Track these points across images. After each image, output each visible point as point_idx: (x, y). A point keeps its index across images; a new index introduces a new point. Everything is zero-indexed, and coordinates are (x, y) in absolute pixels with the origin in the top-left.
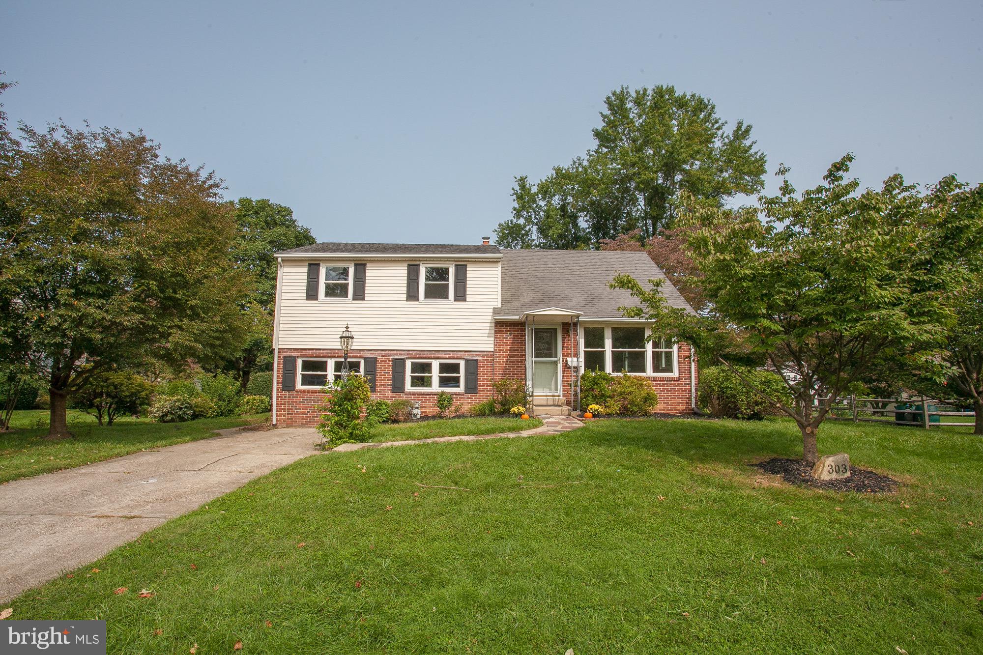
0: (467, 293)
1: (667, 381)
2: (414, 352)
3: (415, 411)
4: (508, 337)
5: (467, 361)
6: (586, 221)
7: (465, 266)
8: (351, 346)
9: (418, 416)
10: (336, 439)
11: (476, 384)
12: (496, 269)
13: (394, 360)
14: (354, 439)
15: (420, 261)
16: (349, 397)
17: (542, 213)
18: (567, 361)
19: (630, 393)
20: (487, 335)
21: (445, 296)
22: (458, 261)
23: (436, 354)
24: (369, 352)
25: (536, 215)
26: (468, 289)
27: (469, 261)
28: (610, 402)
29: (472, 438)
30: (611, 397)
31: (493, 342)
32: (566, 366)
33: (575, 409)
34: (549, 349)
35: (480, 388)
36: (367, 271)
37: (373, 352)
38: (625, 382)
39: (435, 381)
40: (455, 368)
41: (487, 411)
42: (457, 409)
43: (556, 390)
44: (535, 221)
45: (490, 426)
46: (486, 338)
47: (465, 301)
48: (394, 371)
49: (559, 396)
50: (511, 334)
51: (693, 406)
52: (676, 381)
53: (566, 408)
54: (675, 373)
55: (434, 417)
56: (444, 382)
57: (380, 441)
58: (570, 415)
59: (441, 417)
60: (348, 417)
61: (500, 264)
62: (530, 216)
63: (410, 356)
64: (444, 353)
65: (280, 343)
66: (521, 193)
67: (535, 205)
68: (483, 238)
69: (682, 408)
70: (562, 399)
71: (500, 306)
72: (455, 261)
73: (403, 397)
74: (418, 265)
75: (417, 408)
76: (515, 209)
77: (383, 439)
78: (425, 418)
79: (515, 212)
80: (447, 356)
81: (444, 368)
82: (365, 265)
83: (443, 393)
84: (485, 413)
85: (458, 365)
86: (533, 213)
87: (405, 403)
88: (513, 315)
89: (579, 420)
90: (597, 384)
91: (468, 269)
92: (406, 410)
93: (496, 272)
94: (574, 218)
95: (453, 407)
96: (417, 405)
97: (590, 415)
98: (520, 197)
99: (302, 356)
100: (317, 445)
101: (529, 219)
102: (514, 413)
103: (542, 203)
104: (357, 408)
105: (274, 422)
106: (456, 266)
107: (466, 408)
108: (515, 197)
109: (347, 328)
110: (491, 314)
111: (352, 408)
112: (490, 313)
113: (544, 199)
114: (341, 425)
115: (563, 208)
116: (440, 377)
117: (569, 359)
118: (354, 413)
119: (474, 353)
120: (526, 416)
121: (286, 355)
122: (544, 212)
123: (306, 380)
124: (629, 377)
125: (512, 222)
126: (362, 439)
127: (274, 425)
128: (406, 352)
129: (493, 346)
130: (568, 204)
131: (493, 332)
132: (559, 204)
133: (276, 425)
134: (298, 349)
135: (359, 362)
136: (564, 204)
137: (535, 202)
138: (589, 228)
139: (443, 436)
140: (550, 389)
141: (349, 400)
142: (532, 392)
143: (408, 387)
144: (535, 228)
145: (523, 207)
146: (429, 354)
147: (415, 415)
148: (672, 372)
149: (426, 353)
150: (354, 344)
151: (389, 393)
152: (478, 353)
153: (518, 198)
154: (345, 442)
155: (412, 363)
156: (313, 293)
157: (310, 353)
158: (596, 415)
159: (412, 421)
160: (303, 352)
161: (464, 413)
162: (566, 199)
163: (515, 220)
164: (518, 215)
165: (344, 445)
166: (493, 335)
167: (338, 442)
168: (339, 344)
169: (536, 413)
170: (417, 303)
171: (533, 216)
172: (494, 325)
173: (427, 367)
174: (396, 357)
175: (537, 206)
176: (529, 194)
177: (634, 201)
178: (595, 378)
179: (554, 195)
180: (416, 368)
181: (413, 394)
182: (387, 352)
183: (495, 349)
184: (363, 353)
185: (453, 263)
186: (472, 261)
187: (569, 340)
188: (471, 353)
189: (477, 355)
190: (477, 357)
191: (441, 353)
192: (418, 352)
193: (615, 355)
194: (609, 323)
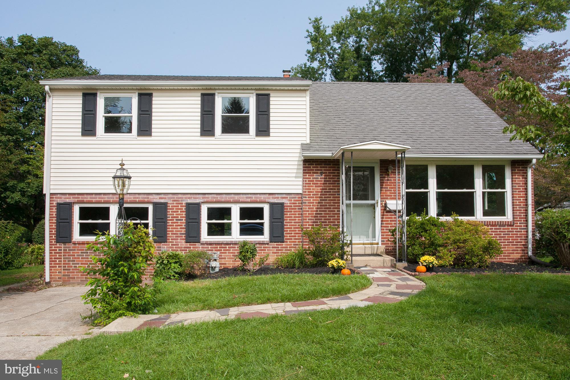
0: (271, 126)
1: (500, 226)
2: (210, 196)
3: (213, 264)
4: (319, 178)
5: (272, 205)
6: (381, 64)
7: (268, 95)
8: (128, 189)
9: (217, 270)
10: (110, 311)
11: (283, 231)
12: (304, 99)
13: (187, 205)
14: (134, 311)
15: (215, 89)
16: (127, 254)
17: (336, 56)
18: (386, 204)
19: (465, 241)
20: (294, 175)
21: (245, 130)
22: (259, 90)
23: (236, 197)
24: (158, 197)
25: (330, 58)
26: (271, 122)
27: (272, 90)
28: (443, 251)
29: (289, 307)
30: (444, 246)
31: (301, 183)
32: (385, 209)
33: (400, 260)
34: (365, 190)
35: (287, 236)
36: (154, 102)
37: (162, 196)
38: (458, 229)
39: (236, 228)
40: (258, 213)
41: (297, 264)
42: (262, 261)
43: (374, 236)
44: (329, 64)
45: (309, 288)
46: (294, 179)
47: (268, 135)
48: (188, 217)
49: (378, 244)
50: (321, 174)
51: (530, 253)
52: (511, 225)
53: (388, 258)
54: (509, 217)
55: (235, 271)
56: (245, 230)
57: (169, 312)
58: (394, 266)
59: (244, 271)
60: (126, 281)
61: (308, 93)
62: (324, 59)
63: (206, 200)
64: (245, 196)
65: (52, 187)
66: (315, 35)
67: (329, 48)
68: (284, 71)
69: (517, 256)
70: (382, 248)
71: (308, 141)
72: (256, 90)
73: (199, 247)
74: (213, 95)
75: (215, 260)
76: (309, 52)
77: (171, 307)
78: (225, 272)
79: (309, 55)
80: (249, 200)
81: (245, 213)
82: (151, 95)
83: (245, 243)
84: (294, 265)
85: (262, 209)
86: (327, 56)
87: (200, 255)
88: (325, 151)
89: (411, 275)
90: (426, 231)
91: (271, 99)
92: (203, 262)
93: (304, 103)
94: (368, 61)
95: (257, 258)
96: (215, 256)
97: (424, 269)
98: (314, 40)
99: (78, 202)
100: (85, 318)
101: (322, 62)
102: (333, 267)
103: (337, 46)
104: (136, 270)
105: (47, 280)
106: (258, 95)
107: (271, 260)
108: (309, 39)
109: (122, 165)
110: (299, 151)
111: (130, 269)
112: (297, 149)
113: (338, 41)
114: (116, 292)
115: (358, 50)
116: (241, 224)
117: (388, 202)
118: (133, 276)
119: (280, 196)
120: (346, 271)
121: (59, 201)
122: (339, 55)
123: (85, 230)
124: (462, 222)
125: (305, 65)
126: (145, 310)
127: (47, 283)
128: (201, 196)
129: (301, 187)
130: (363, 46)
131: (302, 171)
132: (353, 46)
133: (49, 282)
134: (74, 194)
135: (147, 208)
136: (359, 46)
137: (329, 44)
138: (382, 71)
139: (249, 304)
140: (368, 237)
141: (126, 259)
142: (351, 241)
143: (204, 236)
144: (329, 71)
145: (318, 50)
146: (228, 198)
147: (213, 268)
148: (504, 215)
149: (224, 196)
150: (131, 187)
151: (182, 243)
152: (284, 196)
153: (312, 40)
154: (120, 315)
155: (209, 209)
156: (89, 128)
157: (88, 198)
158: (429, 269)
159: (210, 276)
160: (81, 198)
161: (269, 264)
162: (361, 41)
163: (308, 64)
164: (312, 59)
165: (119, 320)
166: (301, 175)
167: (112, 315)
168: (113, 187)
169: (355, 265)
170: (213, 138)
171: (327, 59)
172: (302, 163)
173: (226, 213)
174: (189, 201)
175: (331, 49)
176: (324, 36)
177: (430, 42)
178: (422, 224)
179: (349, 37)
180: (213, 213)
181: (211, 244)
182: (180, 196)
183: (303, 192)
184: (148, 198)
185: (253, 91)
186: (276, 90)
187: (388, 180)
188: (276, 196)
189: (283, 198)
190: (284, 201)
191: (241, 196)
192: (215, 196)
193: (440, 197)
194: (433, 161)
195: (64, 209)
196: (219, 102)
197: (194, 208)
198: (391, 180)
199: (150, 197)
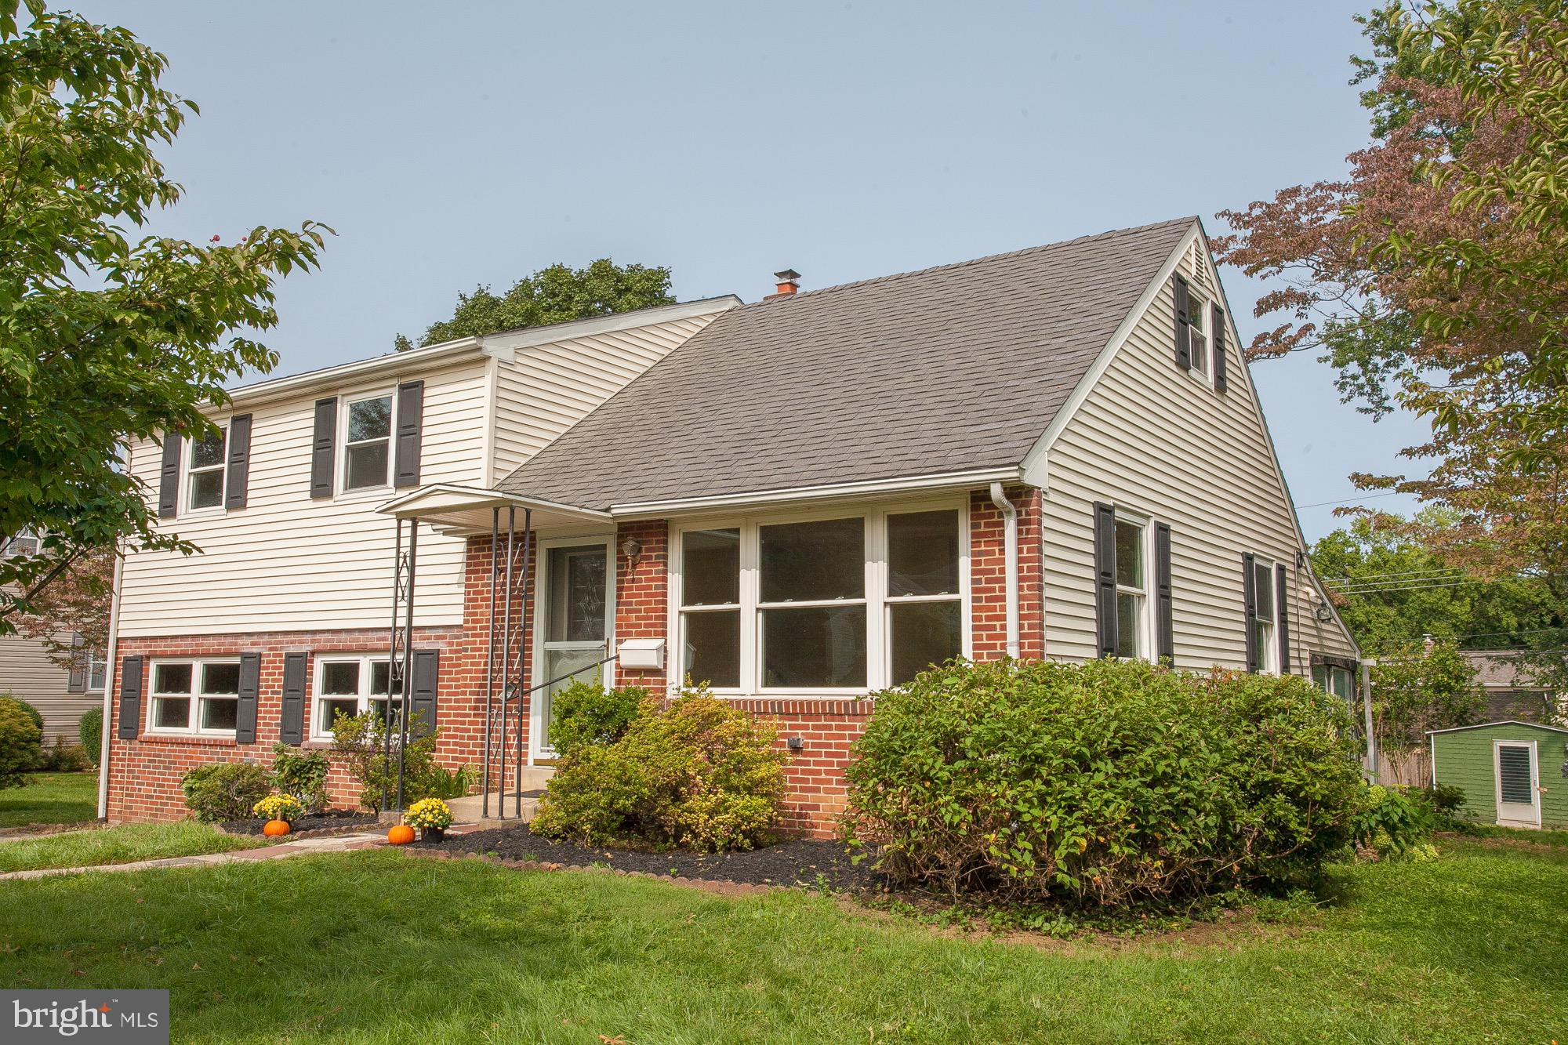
0: (422, 461)
2: (325, 636)
5: (418, 657)
7: (421, 384)
11: (434, 722)
12: (482, 382)
13: (289, 656)
15: (338, 387)
21: (380, 475)
24: (248, 640)
26: (423, 451)
31: (461, 599)
35: (441, 737)
36: (253, 433)
37: (255, 639)
46: (454, 588)
47: (417, 483)
48: (287, 686)
50: (499, 572)
63: (321, 646)
64: (375, 635)
65: (120, 626)
72: (400, 376)
74: (335, 401)
80: (384, 644)
82: (249, 418)
91: (426, 393)
93: (482, 392)
105: (103, 814)
106: (402, 387)
119: (433, 633)
121: (129, 653)
123: (162, 714)
127: (102, 821)
128: (308, 637)
129: (461, 610)
133: (106, 820)
143: (316, 731)
152: (441, 632)
155: (323, 667)
156: (169, 502)
160: (162, 647)
166: (464, 578)
170: (330, 502)
172: (467, 547)
174: (293, 649)
182: (279, 638)
183: (466, 621)
184: (236, 644)
185: (395, 381)
186: (432, 370)
187: (633, 581)
188: (427, 633)
189: (438, 638)
190: (441, 646)
191: (370, 635)
192: (329, 636)
194: (753, 514)
195: (133, 669)
196: (344, 416)
197: (297, 666)
198: (640, 580)
199: (242, 641)
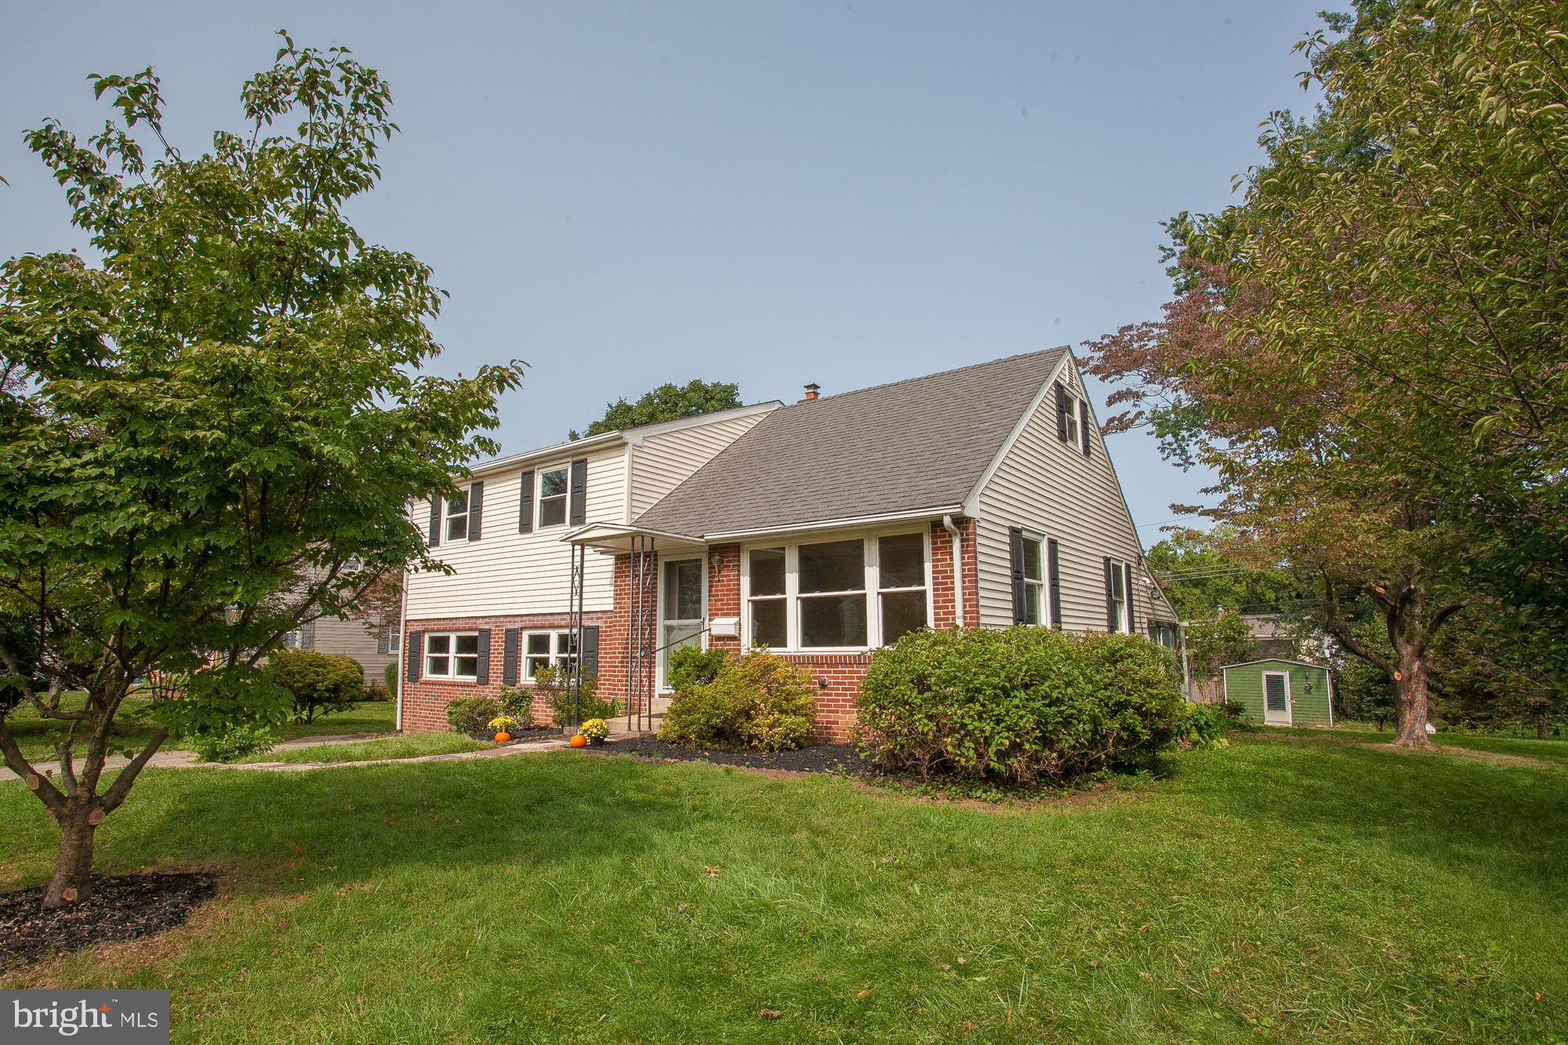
0: (587, 508)
5: (585, 631)
7: (584, 461)
11: (596, 671)
12: (623, 458)
13: (507, 631)
15: (535, 464)
18: (712, 625)
20: (608, 581)
21: (562, 517)
22: (577, 453)
23: (555, 619)
24: (483, 621)
26: (587, 502)
27: (589, 452)
31: (612, 594)
32: (712, 635)
35: (601, 679)
36: (484, 493)
37: (487, 620)
46: (608, 587)
47: (584, 524)
48: (507, 650)
61: (631, 445)
63: (526, 624)
64: (559, 617)
65: (408, 612)
72: (573, 456)
74: (533, 472)
80: (564, 623)
82: (482, 484)
91: (588, 467)
93: (622, 465)
99: (430, 632)
105: (399, 727)
106: (575, 463)
116: (559, 659)
117: (717, 620)
119: (595, 616)
121: (412, 629)
127: (397, 731)
128: (519, 619)
129: (612, 601)
131: (614, 574)
133: (401, 731)
143: (524, 677)
146: (546, 620)
149: (543, 617)
151: (501, 687)
152: (599, 615)
155: (529, 637)
156: (435, 536)
160: (432, 625)
166: (614, 581)
170: (531, 535)
172: (615, 562)
173: (545, 642)
174: (510, 626)
180: (532, 643)
182: (501, 619)
183: (615, 608)
184: (475, 623)
185: (569, 459)
186: (592, 452)
187: (719, 581)
188: (591, 615)
189: (598, 618)
190: (600, 623)
191: (556, 617)
192: (531, 618)
193: (808, 606)
194: (793, 538)
195: (415, 639)
196: (538, 481)
197: (512, 637)
198: (723, 581)
199: (479, 621)
